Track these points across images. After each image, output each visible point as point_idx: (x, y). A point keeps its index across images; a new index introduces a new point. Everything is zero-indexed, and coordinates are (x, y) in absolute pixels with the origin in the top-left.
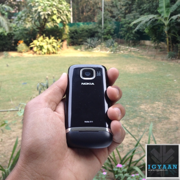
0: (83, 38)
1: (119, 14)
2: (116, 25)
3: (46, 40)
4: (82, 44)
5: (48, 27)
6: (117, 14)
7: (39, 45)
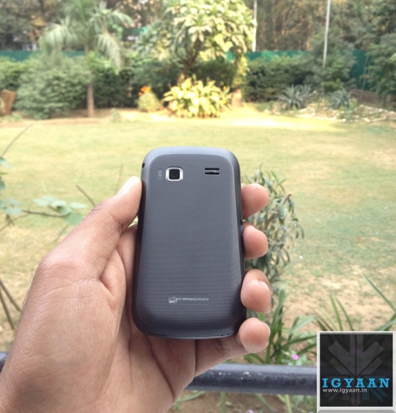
0: (278, 85)
1: (365, 33)
3: (197, 87)
4: (275, 99)
6: (361, 34)
7: (183, 98)
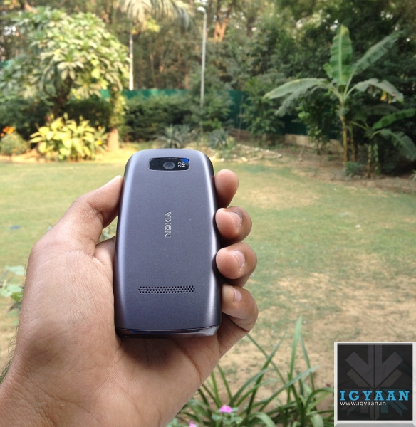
1: (239, 73)
2: (232, 98)
3: (70, 126)
5: (74, 96)
6: (236, 74)
7: (52, 140)
